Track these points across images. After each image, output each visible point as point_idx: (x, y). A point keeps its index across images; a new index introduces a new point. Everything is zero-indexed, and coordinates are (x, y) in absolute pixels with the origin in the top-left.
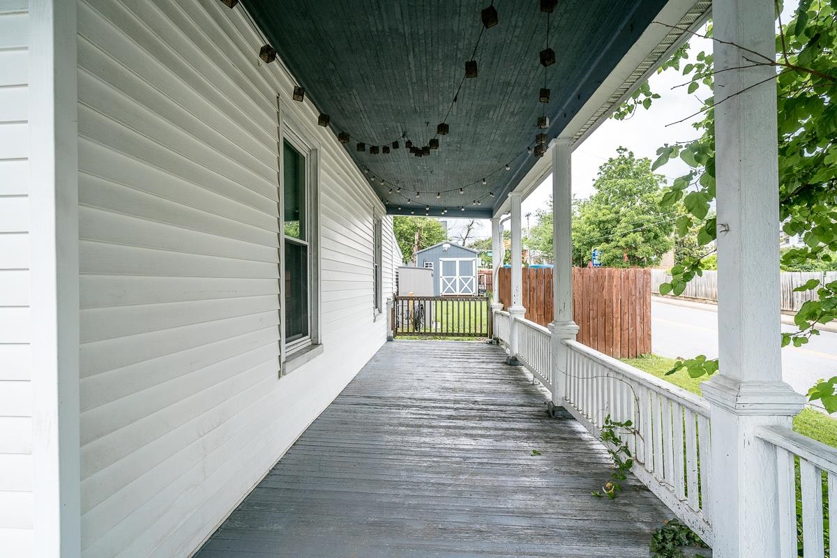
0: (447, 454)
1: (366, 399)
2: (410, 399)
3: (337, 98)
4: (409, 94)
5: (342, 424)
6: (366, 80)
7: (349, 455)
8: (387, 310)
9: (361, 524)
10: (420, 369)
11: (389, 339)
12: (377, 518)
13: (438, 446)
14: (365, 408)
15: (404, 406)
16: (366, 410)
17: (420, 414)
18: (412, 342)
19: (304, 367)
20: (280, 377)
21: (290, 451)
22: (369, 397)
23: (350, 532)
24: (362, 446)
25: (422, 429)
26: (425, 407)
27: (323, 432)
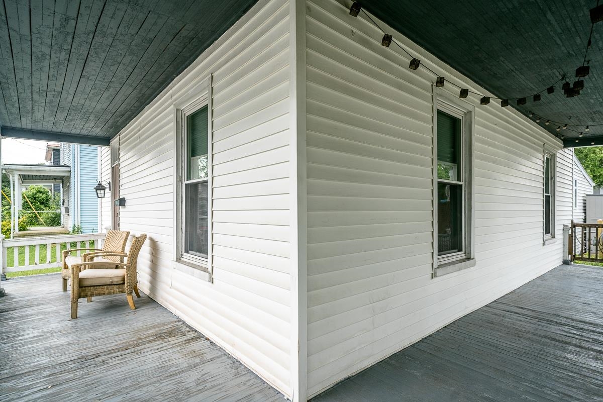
0: (588, 374)
1: (517, 309)
2: (567, 318)
3: (487, 68)
4: (557, 44)
5: (488, 323)
6: (510, 47)
7: (486, 346)
8: (564, 234)
9: (477, 395)
10: (591, 294)
11: (566, 263)
12: (492, 396)
13: (581, 365)
14: (515, 316)
15: (556, 322)
16: (516, 317)
17: (572, 333)
18: (594, 268)
19: (456, 274)
20: (432, 278)
21: (441, 330)
22: (522, 308)
23: (466, 397)
24: (500, 343)
25: (568, 346)
26: (582, 329)
27: (470, 325)
